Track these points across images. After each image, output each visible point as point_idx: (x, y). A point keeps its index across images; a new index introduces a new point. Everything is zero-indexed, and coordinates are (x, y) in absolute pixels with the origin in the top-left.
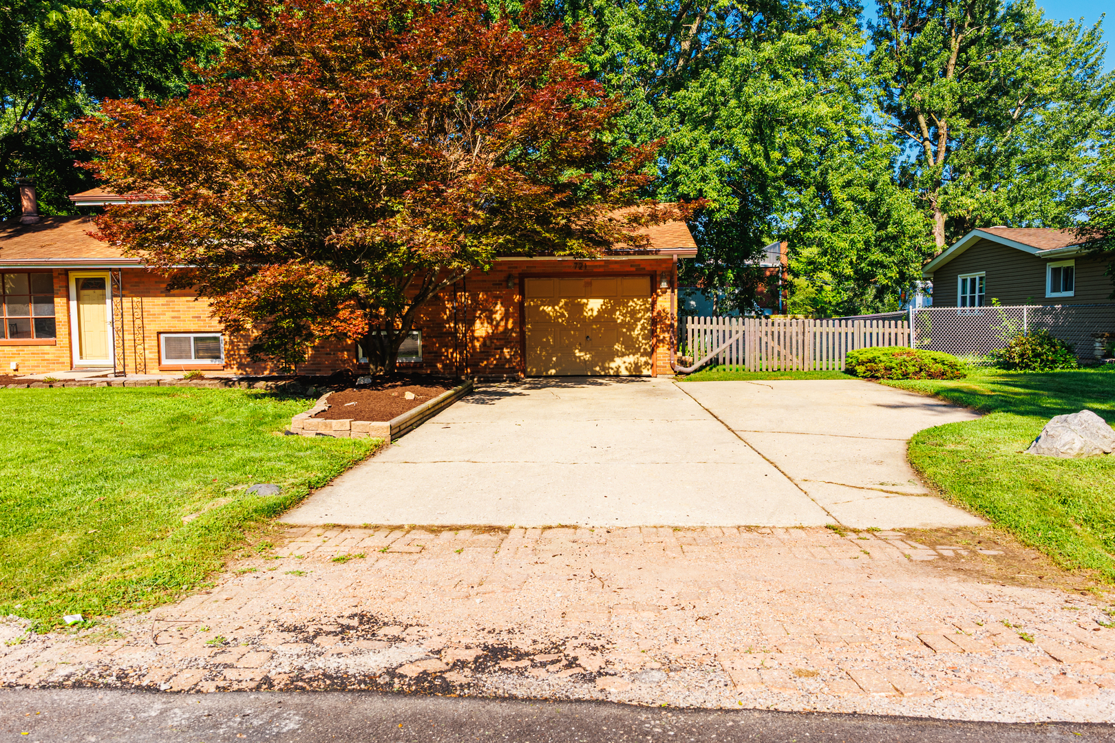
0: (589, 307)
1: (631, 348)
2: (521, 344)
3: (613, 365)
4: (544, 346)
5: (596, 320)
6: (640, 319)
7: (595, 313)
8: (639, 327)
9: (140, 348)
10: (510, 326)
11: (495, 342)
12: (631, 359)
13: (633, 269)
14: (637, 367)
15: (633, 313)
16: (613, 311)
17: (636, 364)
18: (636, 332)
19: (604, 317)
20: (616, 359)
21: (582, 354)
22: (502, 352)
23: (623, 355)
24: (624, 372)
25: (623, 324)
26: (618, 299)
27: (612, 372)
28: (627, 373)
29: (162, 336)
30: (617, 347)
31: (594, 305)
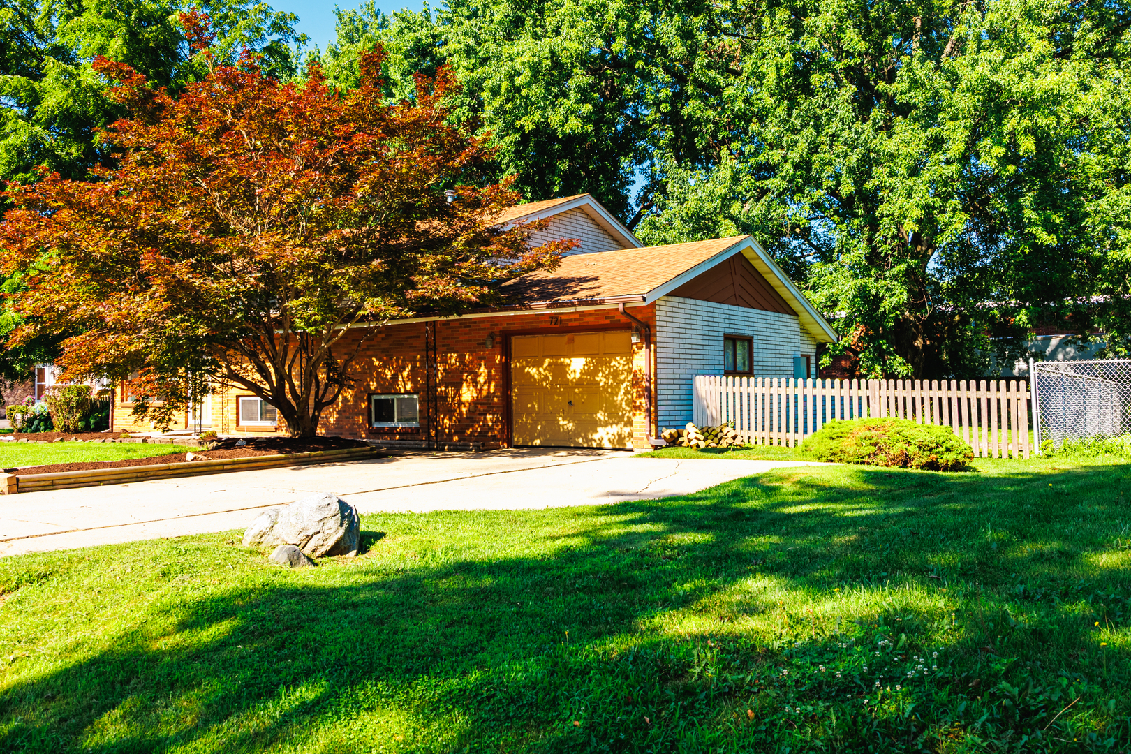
0: (572, 368)
1: (615, 416)
2: (507, 412)
3: (596, 436)
4: (529, 412)
5: (579, 383)
6: (623, 382)
7: (578, 375)
8: (622, 391)
9: (225, 409)
10: (492, 390)
11: (479, 406)
12: (614, 430)
13: (608, 322)
14: (621, 438)
15: (616, 374)
16: (595, 372)
17: (620, 435)
18: (619, 398)
19: (587, 383)
20: (599, 429)
21: (566, 422)
22: (485, 418)
23: (606, 424)
24: (607, 444)
25: (606, 386)
26: (600, 358)
27: (594, 445)
28: (610, 446)
29: (241, 399)
30: (601, 416)
31: (577, 366)
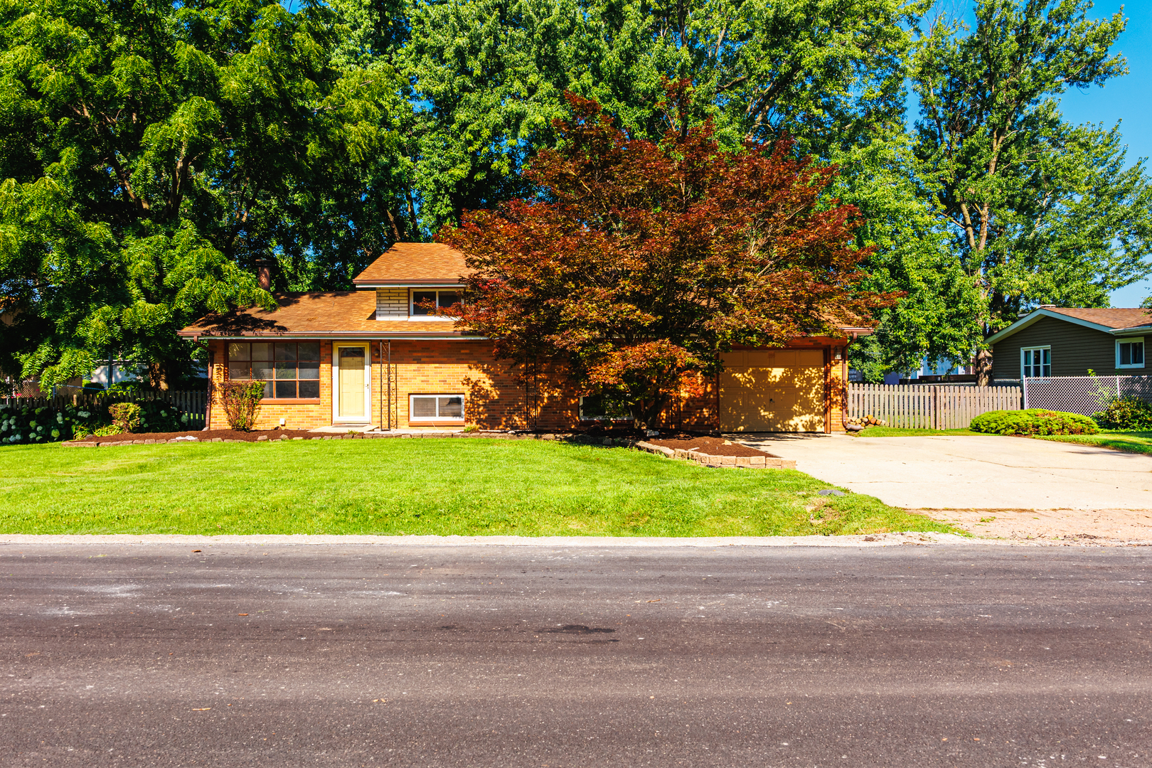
0: (773, 374)
1: (807, 407)
2: (716, 405)
3: (791, 422)
4: (735, 407)
5: (777, 385)
6: (814, 385)
7: (777, 380)
8: (814, 391)
9: (393, 407)
10: (709, 389)
11: (695, 403)
12: (807, 418)
13: (812, 344)
14: (812, 424)
15: (809, 379)
16: (793, 377)
17: (811, 422)
18: (811, 396)
19: (786, 383)
20: (795, 418)
21: (766, 413)
22: (702, 412)
23: (801, 414)
24: (801, 429)
25: (801, 388)
26: (796, 368)
27: (791, 429)
28: (804, 430)
29: (412, 397)
30: (796, 408)
31: (777, 373)
